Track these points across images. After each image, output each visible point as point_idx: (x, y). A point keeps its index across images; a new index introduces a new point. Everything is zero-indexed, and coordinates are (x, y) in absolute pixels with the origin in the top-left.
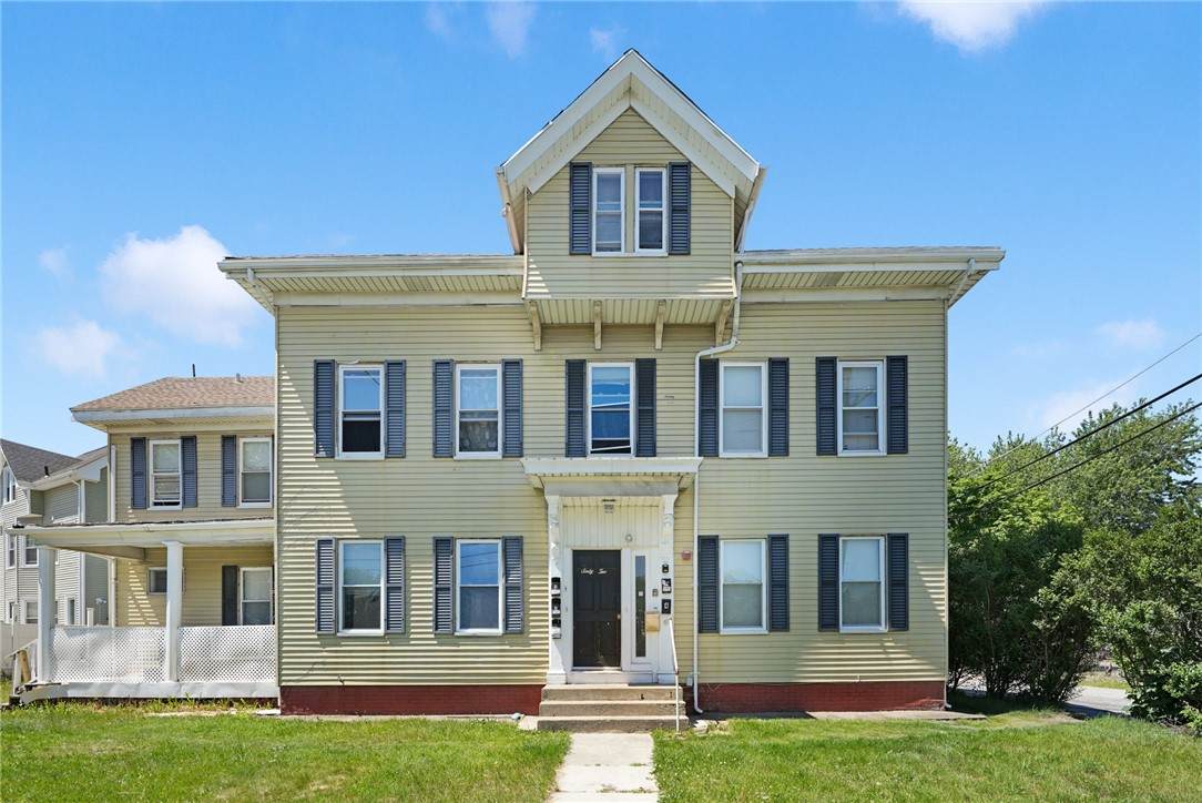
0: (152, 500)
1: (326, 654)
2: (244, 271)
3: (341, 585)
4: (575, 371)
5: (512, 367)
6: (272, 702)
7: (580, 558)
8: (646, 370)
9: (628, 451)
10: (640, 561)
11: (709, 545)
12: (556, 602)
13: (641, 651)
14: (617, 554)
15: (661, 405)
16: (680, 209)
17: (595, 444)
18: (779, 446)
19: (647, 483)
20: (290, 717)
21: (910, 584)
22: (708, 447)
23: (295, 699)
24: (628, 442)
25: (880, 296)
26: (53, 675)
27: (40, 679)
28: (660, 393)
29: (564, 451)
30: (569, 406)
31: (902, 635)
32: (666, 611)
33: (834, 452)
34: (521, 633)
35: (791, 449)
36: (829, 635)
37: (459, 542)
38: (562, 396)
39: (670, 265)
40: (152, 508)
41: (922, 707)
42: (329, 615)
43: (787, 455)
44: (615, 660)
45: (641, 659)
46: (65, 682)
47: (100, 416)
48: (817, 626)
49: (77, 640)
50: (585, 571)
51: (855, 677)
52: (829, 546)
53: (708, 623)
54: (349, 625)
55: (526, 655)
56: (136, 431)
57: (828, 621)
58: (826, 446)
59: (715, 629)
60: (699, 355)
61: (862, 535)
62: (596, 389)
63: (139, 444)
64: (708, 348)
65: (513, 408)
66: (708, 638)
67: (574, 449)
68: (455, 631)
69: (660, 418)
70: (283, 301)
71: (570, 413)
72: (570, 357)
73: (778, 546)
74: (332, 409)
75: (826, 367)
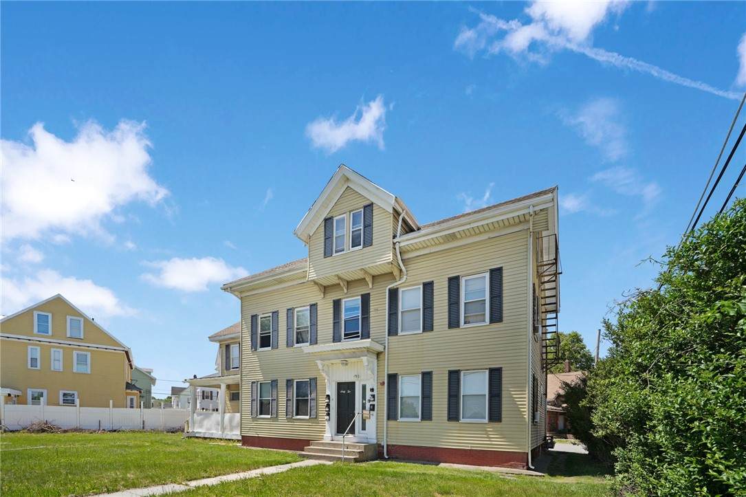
0: (231, 367)
1: (253, 424)
2: (227, 289)
3: (259, 398)
4: (337, 304)
5: (313, 307)
6: (238, 441)
7: (340, 386)
8: (366, 299)
9: (358, 337)
10: (364, 387)
11: (393, 379)
12: (328, 406)
13: (364, 428)
14: (354, 383)
15: (372, 314)
16: (368, 226)
17: (346, 335)
18: (428, 326)
19: (354, 352)
20: (245, 447)
21: (503, 396)
22: (393, 331)
23: (246, 440)
24: (358, 333)
25: (484, 237)
26: (194, 429)
27: (190, 430)
28: (372, 309)
29: (332, 340)
30: (334, 320)
31: (496, 425)
32: (373, 409)
33: (458, 326)
34: (316, 418)
35: (434, 328)
36: (453, 424)
37: (295, 381)
38: (331, 316)
39: (364, 252)
40: (232, 370)
41: (511, 466)
42: (255, 410)
43: (432, 330)
44: (352, 431)
45: (364, 431)
46: (195, 431)
47: (215, 339)
48: (447, 418)
49: (199, 418)
50: (342, 392)
51: (468, 447)
52: (454, 376)
53: (392, 415)
54: (261, 414)
55: (317, 428)
56: (227, 342)
57: (453, 415)
58: (453, 323)
59: (395, 419)
60: (389, 287)
61: (474, 370)
62: (346, 310)
63: (228, 346)
64: (392, 283)
65: (314, 323)
66: (392, 423)
67: (336, 339)
68: (293, 416)
69: (372, 320)
70: (244, 295)
71: (334, 323)
72: (334, 299)
73: (427, 377)
74: (256, 333)
75: (454, 282)
